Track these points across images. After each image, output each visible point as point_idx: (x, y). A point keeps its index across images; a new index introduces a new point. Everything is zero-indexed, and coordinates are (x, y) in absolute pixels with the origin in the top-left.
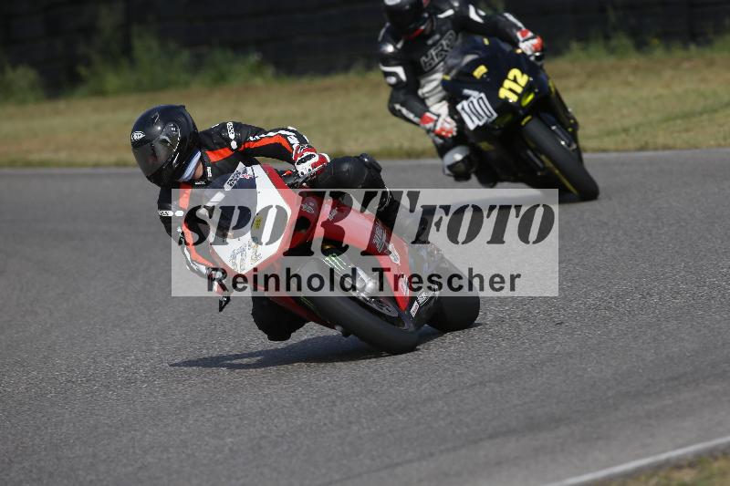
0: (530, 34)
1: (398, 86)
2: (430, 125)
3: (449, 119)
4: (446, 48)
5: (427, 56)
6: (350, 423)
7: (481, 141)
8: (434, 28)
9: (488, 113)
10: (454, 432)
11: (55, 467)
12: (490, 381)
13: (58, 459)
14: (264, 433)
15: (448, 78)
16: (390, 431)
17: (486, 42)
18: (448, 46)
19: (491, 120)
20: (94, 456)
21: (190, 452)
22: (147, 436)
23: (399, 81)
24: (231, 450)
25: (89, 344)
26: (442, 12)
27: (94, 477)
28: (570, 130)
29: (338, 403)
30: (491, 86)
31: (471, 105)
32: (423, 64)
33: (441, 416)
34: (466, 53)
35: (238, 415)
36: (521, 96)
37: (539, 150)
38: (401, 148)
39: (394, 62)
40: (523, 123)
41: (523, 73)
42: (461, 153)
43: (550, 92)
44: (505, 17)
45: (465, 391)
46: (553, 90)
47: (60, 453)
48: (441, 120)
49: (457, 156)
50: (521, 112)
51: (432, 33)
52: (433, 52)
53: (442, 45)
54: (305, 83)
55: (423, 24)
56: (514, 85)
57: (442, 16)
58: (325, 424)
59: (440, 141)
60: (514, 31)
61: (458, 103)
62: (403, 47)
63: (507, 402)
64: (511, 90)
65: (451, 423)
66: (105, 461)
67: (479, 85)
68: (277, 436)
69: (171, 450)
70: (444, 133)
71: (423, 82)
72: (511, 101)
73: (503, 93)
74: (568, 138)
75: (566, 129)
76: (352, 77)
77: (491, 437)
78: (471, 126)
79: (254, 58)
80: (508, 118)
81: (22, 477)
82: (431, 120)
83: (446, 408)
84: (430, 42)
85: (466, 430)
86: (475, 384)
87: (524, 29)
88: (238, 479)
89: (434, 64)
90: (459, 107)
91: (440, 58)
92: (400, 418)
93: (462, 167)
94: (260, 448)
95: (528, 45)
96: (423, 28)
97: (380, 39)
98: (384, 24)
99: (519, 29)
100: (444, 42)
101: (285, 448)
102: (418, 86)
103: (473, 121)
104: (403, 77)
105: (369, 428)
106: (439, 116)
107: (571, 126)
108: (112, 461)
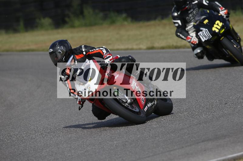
0: (224, 9)
1: (179, 27)
2: (189, 40)
3: (196, 38)
4: (195, 14)
5: (188, 17)
6: (156, 137)
7: (207, 45)
8: (191, 7)
9: (209, 36)
10: (190, 139)
11: (57, 151)
12: (202, 123)
13: (58, 148)
14: (127, 140)
15: (196, 24)
16: (169, 139)
17: (208, 11)
18: (196, 13)
19: (210, 38)
20: (70, 147)
21: (102, 146)
22: (88, 141)
23: (179, 25)
24: (116, 146)
25: (69, 110)
26: (194, 2)
27: (70, 154)
28: (238, 41)
29: (152, 130)
30: (209, 27)
31: (203, 33)
32: (187, 19)
33: (186, 134)
34: (202, 15)
35: (118, 134)
36: (220, 30)
37: (227, 48)
38: (173, 45)
39: (177, 19)
40: (221, 39)
41: (221, 22)
42: (200, 50)
43: (230, 28)
44: (215, 3)
45: (194, 126)
46: (231, 27)
47: (59, 146)
48: (193, 38)
49: (198, 51)
50: (220, 35)
51: (190, 9)
52: (191, 15)
53: (194, 13)
54: (141, 24)
55: (187, 6)
56: (217, 26)
57: (194, 3)
58: (147, 137)
59: (193, 45)
60: (218, 7)
61: (198, 33)
62: (180, 13)
63: (208, 130)
64: (216, 28)
65: (189, 137)
66: (74, 149)
67: (205, 26)
68: (131, 141)
69: (96, 145)
70: (194, 43)
71: (187, 25)
72: (216, 32)
73: (214, 29)
74: (237, 44)
75: (236, 41)
76: (157, 22)
77: (203, 141)
78: (203, 40)
79: (124, 15)
80: (216, 37)
81: (46, 154)
82: (190, 38)
83: (188, 132)
84: (189, 12)
85: (194, 139)
86: (198, 124)
87: (222, 7)
88: (118, 155)
89: (191, 19)
90: (199, 34)
91: (193, 17)
92: (172, 135)
93: (200, 54)
94: (126, 145)
95: (223, 12)
96: (187, 7)
97: (172, 11)
98: (174, 6)
99: (220, 7)
100: (194, 12)
101: (134, 145)
102: (186, 27)
103: (203, 39)
104: (180, 24)
105: (162, 138)
106: (192, 37)
107: (238, 40)
108: (76, 149)
